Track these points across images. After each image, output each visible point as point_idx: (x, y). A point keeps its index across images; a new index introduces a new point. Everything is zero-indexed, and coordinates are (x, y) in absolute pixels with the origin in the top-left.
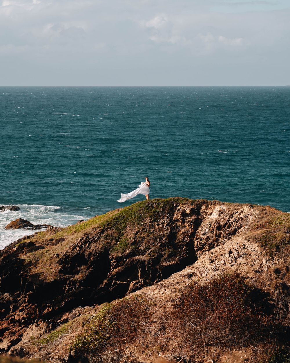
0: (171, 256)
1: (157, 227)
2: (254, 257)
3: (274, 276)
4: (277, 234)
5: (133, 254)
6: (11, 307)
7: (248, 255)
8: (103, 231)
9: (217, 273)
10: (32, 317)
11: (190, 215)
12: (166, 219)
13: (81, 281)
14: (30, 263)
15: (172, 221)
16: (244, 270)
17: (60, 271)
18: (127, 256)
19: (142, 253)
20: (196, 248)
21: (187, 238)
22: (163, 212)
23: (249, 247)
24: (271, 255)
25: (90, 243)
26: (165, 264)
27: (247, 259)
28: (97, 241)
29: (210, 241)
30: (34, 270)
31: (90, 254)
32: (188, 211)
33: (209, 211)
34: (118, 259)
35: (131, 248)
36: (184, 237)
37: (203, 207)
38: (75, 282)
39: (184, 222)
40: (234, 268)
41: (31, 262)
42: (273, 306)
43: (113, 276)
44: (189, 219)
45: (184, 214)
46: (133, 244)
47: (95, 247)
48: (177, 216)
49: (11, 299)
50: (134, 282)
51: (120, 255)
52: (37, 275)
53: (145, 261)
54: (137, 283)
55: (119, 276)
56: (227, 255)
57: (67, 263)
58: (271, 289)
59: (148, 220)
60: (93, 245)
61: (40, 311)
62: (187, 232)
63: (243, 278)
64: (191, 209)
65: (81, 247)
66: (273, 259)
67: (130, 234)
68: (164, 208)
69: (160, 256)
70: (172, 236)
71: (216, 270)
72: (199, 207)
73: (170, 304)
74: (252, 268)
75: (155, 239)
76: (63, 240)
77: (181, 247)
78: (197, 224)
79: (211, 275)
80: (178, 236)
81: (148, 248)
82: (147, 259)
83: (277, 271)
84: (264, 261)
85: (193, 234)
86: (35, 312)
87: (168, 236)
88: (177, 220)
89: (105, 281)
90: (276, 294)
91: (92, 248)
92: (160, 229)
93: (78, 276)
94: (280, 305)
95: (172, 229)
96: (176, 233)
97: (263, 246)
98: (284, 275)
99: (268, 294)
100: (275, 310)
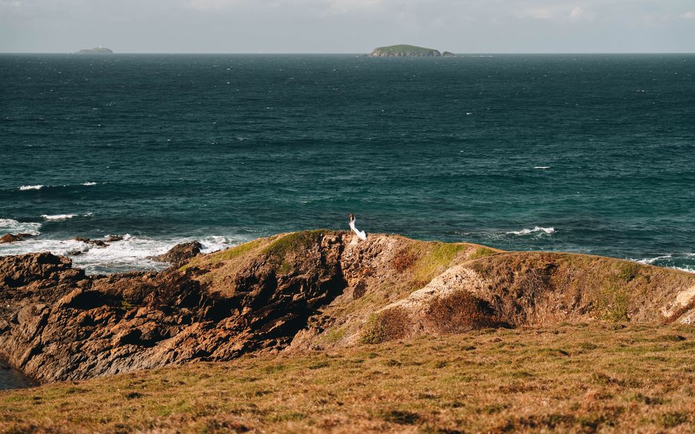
0: (325, 274)
1: (310, 253)
2: (473, 279)
3: (488, 290)
4: (484, 263)
5: (296, 274)
6: (192, 319)
7: (468, 277)
8: (267, 258)
9: (451, 290)
10: (242, 325)
11: (335, 243)
12: (316, 246)
13: (256, 296)
14: (205, 285)
15: (321, 249)
16: (468, 287)
17: (236, 290)
18: (291, 276)
19: (303, 273)
20: (342, 268)
21: (335, 261)
22: (313, 241)
23: (468, 272)
24: (483, 277)
25: (258, 267)
26: (322, 281)
27: (468, 280)
28: (264, 265)
29: (355, 262)
30: (212, 290)
31: (260, 275)
32: (333, 240)
33: (348, 239)
34: (285, 279)
35: (294, 269)
36: (333, 260)
37: (344, 236)
38: (251, 297)
39: (330, 248)
40: (462, 286)
41: (206, 283)
42: (493, 309)
43: (280, 291)
44: (334, 246)
45: (330, 242)
46: (295, 266)
47: (264, 270)
48: (324, 243)
49: (191, 312)
50: (298, 295)
51: (285, 275)
52: (217, 294)
53: (306, 279)
54: (299, 296)
55: (285, 291)
56: (455, 278)
57: (242, 283)
58: (489, 299)
59: (303, 248)
60: (261, 269)
61: (248, 321)
62: (335, 255)
63: (470, 293)
64: (336, 238)
65: (251, 270)
66: (485, 279)
67: (290, 258)
68: (313, 238)
69: (317, 275)
70: (323, 259)
71: (450, 288)
72: (340, 236)
73: (423, 312)
74: (474, 286)
75: (311, 262)
76: (223, 264)
77: (331, 267)
78: (341, 249)
79: (447, 292)
80: (327, 259)
81: (307, 269)
82: (308, 277)
83: (490, 288)
84: (480, 281)
85: (339, 257)
86: (244, 321)
87: (320, 259)
88: (325, 247)
89: (274, 295)
90: (493, 302)
91: (261, 271)
92: (314, 255)
93: (252, 293)
94: (497, 309)
95: (322, 254)
96: (325, 256)
97: (477, 271)
98: (495, 289)
99: (488, 302)
100: (495, 313)
